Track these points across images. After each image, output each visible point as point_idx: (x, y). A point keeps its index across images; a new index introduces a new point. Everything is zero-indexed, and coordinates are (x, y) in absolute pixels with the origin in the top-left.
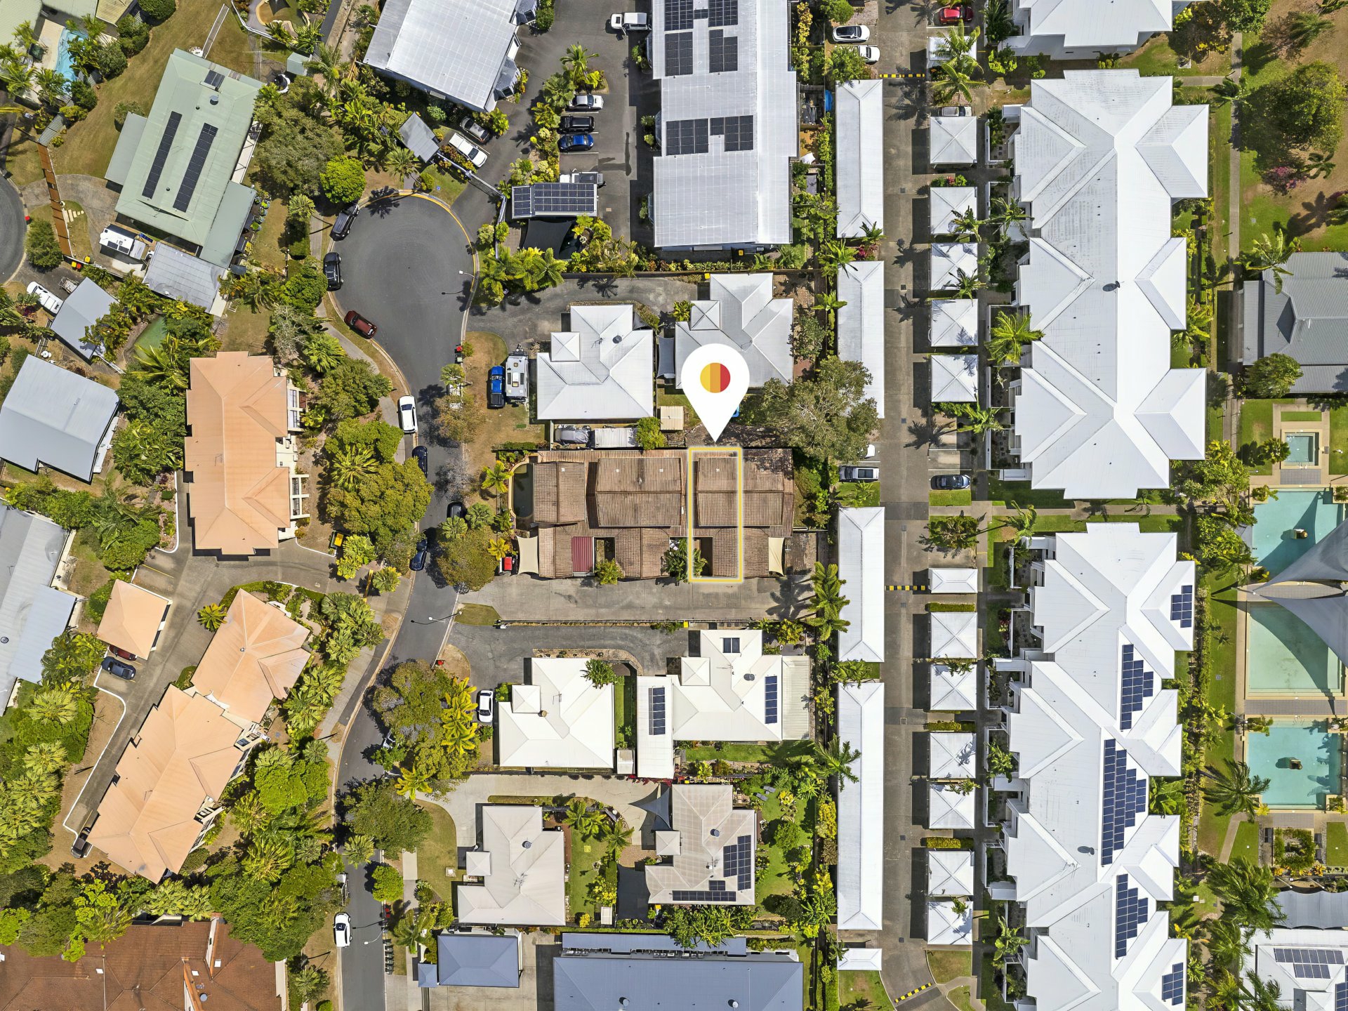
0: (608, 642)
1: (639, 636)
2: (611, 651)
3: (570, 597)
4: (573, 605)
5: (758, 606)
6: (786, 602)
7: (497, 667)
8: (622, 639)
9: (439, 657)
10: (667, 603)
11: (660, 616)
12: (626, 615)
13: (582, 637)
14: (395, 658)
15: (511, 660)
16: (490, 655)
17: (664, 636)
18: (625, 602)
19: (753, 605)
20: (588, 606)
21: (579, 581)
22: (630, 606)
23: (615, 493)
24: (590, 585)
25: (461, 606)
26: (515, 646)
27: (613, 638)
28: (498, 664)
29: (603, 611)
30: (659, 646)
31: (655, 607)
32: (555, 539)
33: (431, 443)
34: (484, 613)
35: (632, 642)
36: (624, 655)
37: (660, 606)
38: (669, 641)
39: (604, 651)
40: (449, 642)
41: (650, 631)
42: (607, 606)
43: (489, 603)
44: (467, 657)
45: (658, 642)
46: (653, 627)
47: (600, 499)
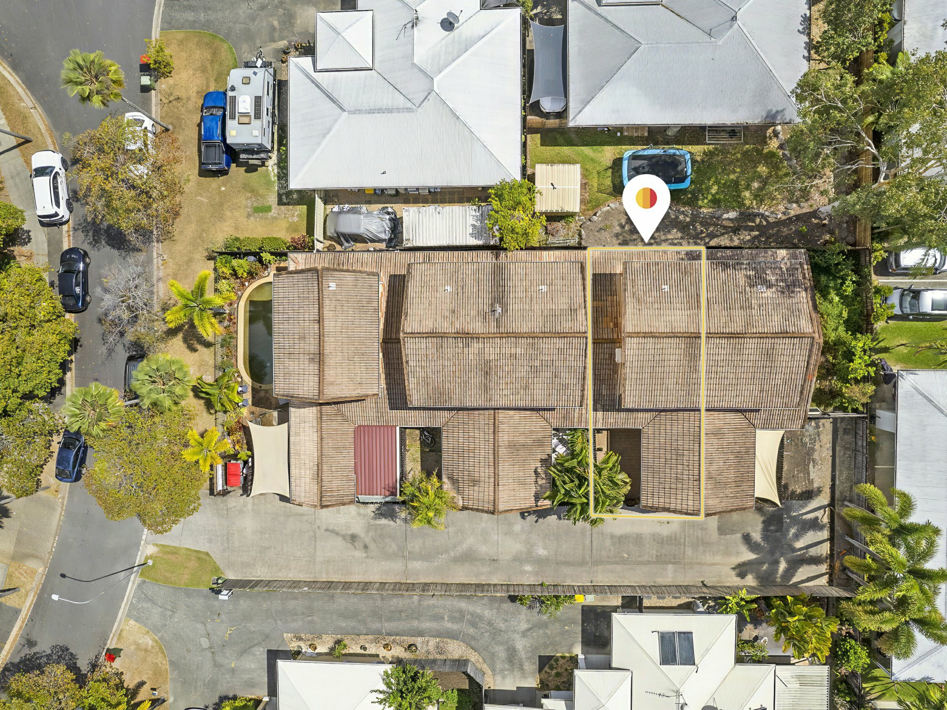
0: (426, 625)
1: (487, 613)
2: (433, 642)
3: (353, 538)
4: (359, 554)
5: (718, 559)
6: (772, 552)
7: (216, 665)
8: (452, 619)
9: (111, 644)
10: (541, 552)
11: (527, 576)
12: (461, 575)
13: (376, 615)
14: (31, 643)
15: (244, 652)
16: (205, 643)
17: (534, 616)
18: (460, 550)
19: (708, 558)
20: (389, 557)
21: (372, 508)
22: (468, 557)
23: (442, 336)
24: (392, 516)
25: (151, 550)
26: (252, 627)
27: (438, 618)
28: (220, 659)
29: (417, 565)
30: (524, 634)
31: (518, 559)
32: (320, 430)
33: (96, 242)
34: (193, 564)
35: (474, 624)
36: (455, 650)
37: (528, 557)
38: (545, 625)
39: (419, 641)
40: (129, 616)
41: (508, 606)
42: (427, 556)
43: (203, 547)
44: (164, 646)
45: (524, 626)
46: (513, 599)
47: (411, 349)
